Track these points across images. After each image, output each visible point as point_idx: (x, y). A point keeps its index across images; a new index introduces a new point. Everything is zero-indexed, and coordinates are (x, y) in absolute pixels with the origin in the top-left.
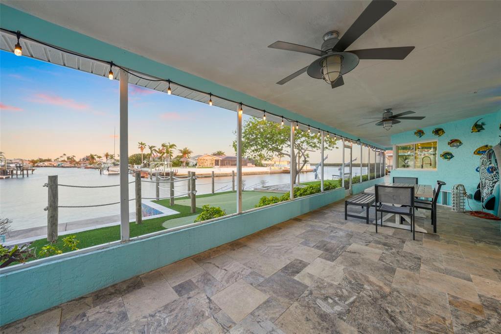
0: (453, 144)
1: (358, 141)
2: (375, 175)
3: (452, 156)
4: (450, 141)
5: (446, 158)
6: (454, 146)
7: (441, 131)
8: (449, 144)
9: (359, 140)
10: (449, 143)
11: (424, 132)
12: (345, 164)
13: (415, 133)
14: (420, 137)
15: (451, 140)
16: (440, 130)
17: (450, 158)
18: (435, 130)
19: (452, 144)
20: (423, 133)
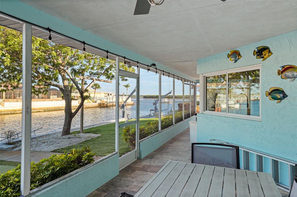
0: (285, 73)
1: (152, 67)
2: (183, 116)
3: (285, 96)
4: (281, 69)
5: (275, 98)
6: (287, 77)
7: (267, 50)
8: (280, 73)
9: (154, 65)
10: (279, 71)
11: (241, 53)
12: (161, 96)
13: (229, 56)
14: (236, 61)
15: (283, 67)
16: (265, 49)
17: (281, 99)
18: (256, 50)
19: (283, 75)
20: (239, 55)
